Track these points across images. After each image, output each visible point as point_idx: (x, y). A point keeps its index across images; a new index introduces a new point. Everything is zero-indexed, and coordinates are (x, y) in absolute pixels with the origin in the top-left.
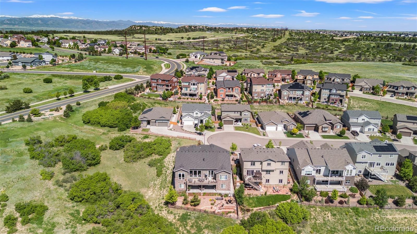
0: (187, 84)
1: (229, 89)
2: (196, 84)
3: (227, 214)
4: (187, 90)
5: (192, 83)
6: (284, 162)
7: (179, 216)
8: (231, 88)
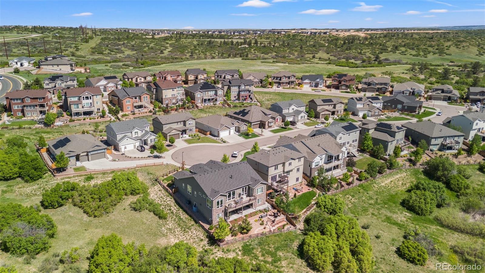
0: (76, 99)
1: (136, 98)
2: (90, 97)
3: (283, 228)
4: (78, 107)
5: (83, 97)
6: (300, 158)
7: (240, 251)
8: (137, 97)
